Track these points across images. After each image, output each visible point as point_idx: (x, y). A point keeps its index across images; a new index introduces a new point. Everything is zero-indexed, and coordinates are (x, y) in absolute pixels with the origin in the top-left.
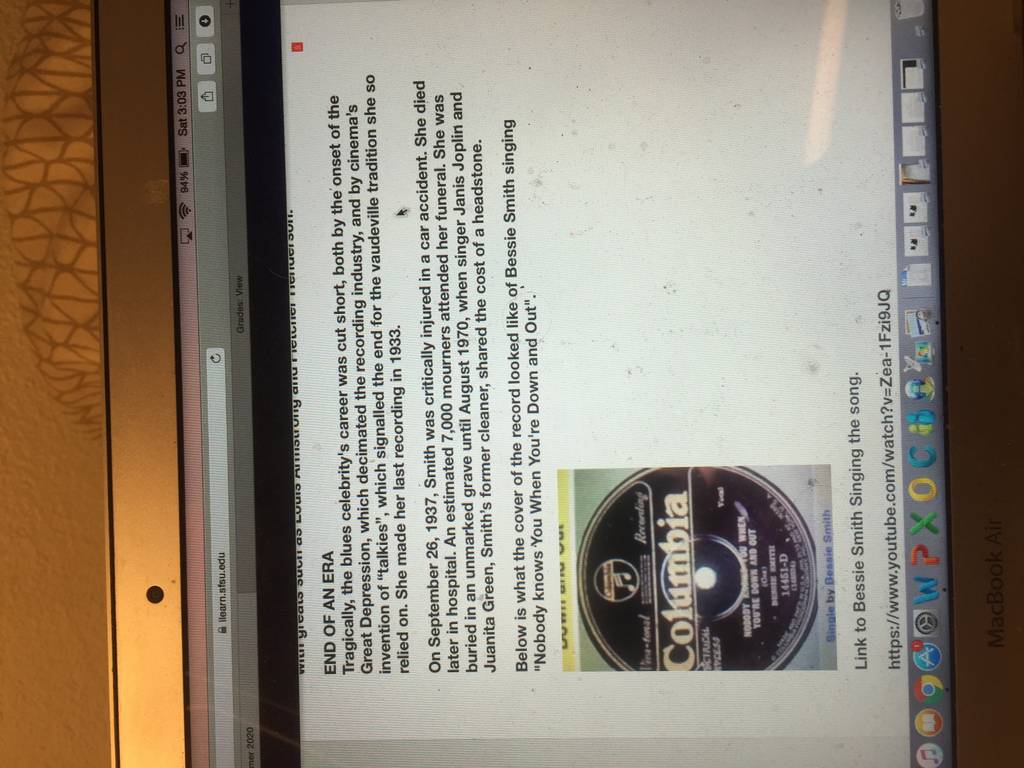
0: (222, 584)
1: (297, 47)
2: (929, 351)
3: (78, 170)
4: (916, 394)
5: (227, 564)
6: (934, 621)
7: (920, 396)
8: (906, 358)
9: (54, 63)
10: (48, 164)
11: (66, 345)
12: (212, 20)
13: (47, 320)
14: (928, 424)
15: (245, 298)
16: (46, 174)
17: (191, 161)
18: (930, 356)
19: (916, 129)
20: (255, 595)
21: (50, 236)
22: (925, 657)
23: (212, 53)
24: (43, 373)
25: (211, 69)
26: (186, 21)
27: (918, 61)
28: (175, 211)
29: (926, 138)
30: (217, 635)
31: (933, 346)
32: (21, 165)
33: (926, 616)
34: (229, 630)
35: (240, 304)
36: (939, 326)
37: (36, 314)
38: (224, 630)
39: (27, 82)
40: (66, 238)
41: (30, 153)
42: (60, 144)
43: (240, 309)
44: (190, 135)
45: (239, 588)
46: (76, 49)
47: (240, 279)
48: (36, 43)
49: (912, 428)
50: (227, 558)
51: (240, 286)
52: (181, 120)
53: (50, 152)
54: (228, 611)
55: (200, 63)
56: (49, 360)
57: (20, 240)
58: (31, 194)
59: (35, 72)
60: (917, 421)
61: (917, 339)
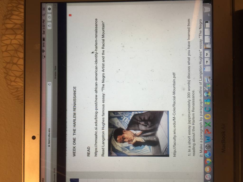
1: (70, 15)
2: (210, 86)
3: (19, 41)
4: (207, 95)
6: (210, 146)
7: (207, 96)
8: (205, 87)
9: (14, 17)
10: (12, 40)
11: (14, 81)
12: (51, 9)
13: (10, 76)
14: (209, 102)
15: (57, 71)
16: (11, 42)
17: (45, 40)
18: (210, 87)
19: (208, 36)
20: (57, 138)
21: (11, 56)
22: (207, 154)
23: (51, 16)
24: (9, 88)
25: (51, 20)
26: (45, 9)
27: (209, 21)
28: (41, 51)
29: (210, 39)
30: (48, 147)
31: (211, 85)
32: (5, 40)
33: (208, 145)
34: (50, 146)
36: (212, 80)
37: (7, 74)
39: (8, 21)
40: (15, 57)
41: (7, 37)
42: (15, 35)
43: (55, 73)
44: (45, 34)
46: (19, 14)
48: (10, 12)
49: (206, 103)
50: (51, 130)
51: (56, 68)
52: (43, 31)
53: (12, 37)
54: (50, 142)
57: (4, 57)
58: (7, 47)
59: (9, 19)
60: (207, 102)
61: (207, 83)
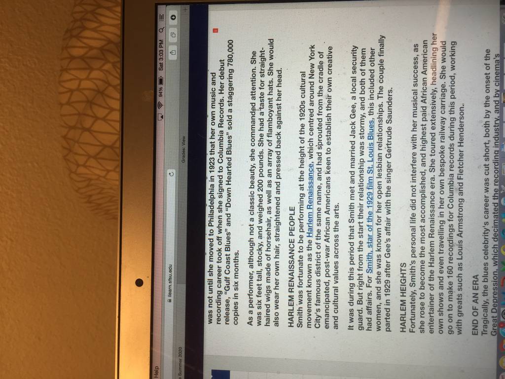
0: (170, 279)
1: (215, 30)
3: (95, 83)
5: (173, 270)
8: (502, 186)
9: (87, 33)
10: (81, 80)
11: (84, 166)
12: (177, 17)
13: (76, 154)
15: (186, 147)
16: (79, 85)
17: (164, 83)
20: (185, 285)
21: (79, 114)
23: (176, 33)
24: (72, 179)
25: (175, 40)
26: (164, 18)
28: (156, 105)
30: (167, 303)
32: (68, 81)
34: (172, 301)
35: (184, 149)
37: (70, 151)
38: (170, 301)
39: (74, 42)
40: (88, 115)
41: (73, 75)
42: (88, 71)
43: (184, 152)
44: (164, 70)
45: (178, 282)
47: (184, 137)
48: (78, 24)
49: (503, 220)
50: (173, 267)
51: (184, 141)
52: (160, 63)
53: (83, 75)
54: (172, 292)
55: (170, 37)
56: (75, 173)
57: (65, 115)
58: (71, 95)
59: (78, 37)
